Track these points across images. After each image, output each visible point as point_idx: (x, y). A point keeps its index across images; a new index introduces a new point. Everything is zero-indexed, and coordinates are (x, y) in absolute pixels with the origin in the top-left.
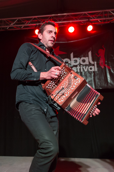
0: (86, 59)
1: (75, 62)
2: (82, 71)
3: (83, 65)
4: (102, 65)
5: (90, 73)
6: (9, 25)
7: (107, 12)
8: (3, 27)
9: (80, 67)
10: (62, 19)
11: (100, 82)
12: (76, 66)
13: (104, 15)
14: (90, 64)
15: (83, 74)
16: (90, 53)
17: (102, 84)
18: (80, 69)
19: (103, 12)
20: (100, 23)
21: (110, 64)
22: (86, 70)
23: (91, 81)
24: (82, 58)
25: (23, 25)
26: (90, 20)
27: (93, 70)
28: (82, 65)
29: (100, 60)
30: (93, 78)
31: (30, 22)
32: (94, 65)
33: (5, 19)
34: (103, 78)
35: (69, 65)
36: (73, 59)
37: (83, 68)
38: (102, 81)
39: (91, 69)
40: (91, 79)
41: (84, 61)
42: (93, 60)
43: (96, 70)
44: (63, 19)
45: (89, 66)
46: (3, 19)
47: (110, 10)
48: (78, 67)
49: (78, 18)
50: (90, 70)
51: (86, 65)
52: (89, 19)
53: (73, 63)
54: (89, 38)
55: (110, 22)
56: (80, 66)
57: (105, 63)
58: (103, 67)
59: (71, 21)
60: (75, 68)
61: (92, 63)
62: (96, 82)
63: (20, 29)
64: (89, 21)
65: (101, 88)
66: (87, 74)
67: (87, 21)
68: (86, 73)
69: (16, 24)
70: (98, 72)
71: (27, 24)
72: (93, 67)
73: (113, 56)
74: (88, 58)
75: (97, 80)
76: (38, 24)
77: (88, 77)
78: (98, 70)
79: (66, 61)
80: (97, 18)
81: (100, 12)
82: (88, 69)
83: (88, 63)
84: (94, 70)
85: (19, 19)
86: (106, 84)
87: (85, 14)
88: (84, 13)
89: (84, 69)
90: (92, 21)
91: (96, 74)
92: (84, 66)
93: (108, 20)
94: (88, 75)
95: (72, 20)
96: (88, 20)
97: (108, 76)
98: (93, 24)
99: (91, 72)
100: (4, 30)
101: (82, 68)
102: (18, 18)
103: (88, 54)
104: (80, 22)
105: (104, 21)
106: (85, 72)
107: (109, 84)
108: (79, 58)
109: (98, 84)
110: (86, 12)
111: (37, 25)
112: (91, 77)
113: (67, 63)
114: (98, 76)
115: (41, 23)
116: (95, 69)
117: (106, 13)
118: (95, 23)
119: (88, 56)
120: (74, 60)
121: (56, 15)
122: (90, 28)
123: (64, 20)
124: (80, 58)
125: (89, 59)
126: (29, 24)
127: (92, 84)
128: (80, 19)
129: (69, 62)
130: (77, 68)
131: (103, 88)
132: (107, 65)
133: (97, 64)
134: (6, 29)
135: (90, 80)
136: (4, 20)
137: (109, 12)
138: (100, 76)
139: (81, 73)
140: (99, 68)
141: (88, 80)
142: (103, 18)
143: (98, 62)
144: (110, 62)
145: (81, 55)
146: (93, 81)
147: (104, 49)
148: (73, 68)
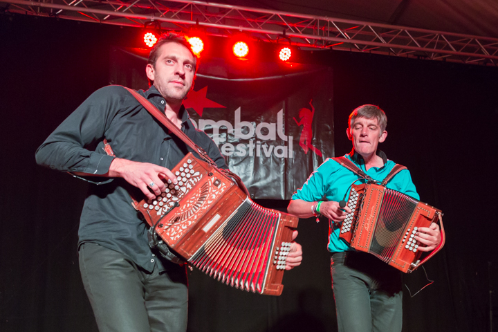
0: (271, 127)
1: (243, 133)
2: (259, 154)
3: (263, 142)
4: (305, 145)
5: (277, 162)
6: (64, 4)
7: (326, 22)
8: (42, 5)
9: (254, 146)
10: (219, 18)
11: (296, 184)
12: (246, 142)
13: (319, 28)
14: (278, 141)
15: (261, 163)
16: (280, 115)
18: (255, 150)
19: (316, 20)
20: (309, 46)
21: (322, 146)
22: (268, 154)
23: (278, 180)
24: (262, 125)
25: (109, 13)
26: (287, 34)
27: (284, 155)
28: (261, 140)
29: (301, 134)
30: (282, 173)
31: (129, 7)
32: (286, 144)
35: (229, 137)
36: (239, 124)
37: (262, 149)
39: (280, 152)
40: (279, 176)
41: (265, 131)
42: (287, 133)
43: (291, 156)
44: (223, 17)
45: (275, 146)
47: (332, 20)
48: (251, 145)
49: (260, 23)
50: (276, 154)
51: (269, 142)
52: (284, 32)
53: (239, 135)
54: (280, 77)
55: (331, 47)
56: (255, 142)
57: (312, 142)
58: (306, 150)
59: (241, 28)
60: (243, 145)
61: (284, 138)
62: (289, 184)
63: (99, 22)
64: (284, 36)
66: (270, 164)
67: (279, 35)
68: (269, 160)
69: (87, 4)
70: (295, 160)
71: (120, 11)
72: (284, 148)
73: (329, 127)
74: (275, 124)
75: (291, 180)
76: (152, 18)
77: (271, 169)
78: (296, 156)
79: (222, 126)
80: (303, 33)
81: (312, 19)
82: (273, 151)
83: (274, 138)
84: (286, 157)
87: (276, 16)
88: (274, 13)
89: (265, 149)
90: (292, 37)
91: (290, 164)
92: (263, 144)
93: (327, 43)
94: (272, 165)
95: (244, 26)
96: (282, 33)
98: (292, 44)
99: (280, 159)
100: (47, 16)
101: (259, 147)
103: (276, 116)
104: (264, 34)
105: (318, 42)
106: (266, 159)
108: (254, 124)
109: (293, 189)
110: (279, 13)
111: (149, 21)
112: (279, 171)
113: (226, 131)
114: (295, 170)
115: (163, 17)
116: (288, 152)
117: (324, 23)
118: (298, 45)
119: (276, 121)
120: (243, 128)
121: (205, 3)
122: (285, 54)
123: (224, 22)
124: (258, 123)
125: (276, 128)
126: (128, 12)
127: (280, 187)
128: (264, 27)
129: (230, 131)
130: (248, 146)
132: (316, 147)
133: (294, 142)
134: (54, 14)
135: (276, 178)
137: (330, 22)
138: (297, 172)
139: (257, 159)
140: (297, 153)
141: (270, 179)
142: (316, 34)
143: (297, 139)
144: (323, 140)
145: (260, 115)
146: (282, 180)
147: (311, 110)
148: (238, 147)
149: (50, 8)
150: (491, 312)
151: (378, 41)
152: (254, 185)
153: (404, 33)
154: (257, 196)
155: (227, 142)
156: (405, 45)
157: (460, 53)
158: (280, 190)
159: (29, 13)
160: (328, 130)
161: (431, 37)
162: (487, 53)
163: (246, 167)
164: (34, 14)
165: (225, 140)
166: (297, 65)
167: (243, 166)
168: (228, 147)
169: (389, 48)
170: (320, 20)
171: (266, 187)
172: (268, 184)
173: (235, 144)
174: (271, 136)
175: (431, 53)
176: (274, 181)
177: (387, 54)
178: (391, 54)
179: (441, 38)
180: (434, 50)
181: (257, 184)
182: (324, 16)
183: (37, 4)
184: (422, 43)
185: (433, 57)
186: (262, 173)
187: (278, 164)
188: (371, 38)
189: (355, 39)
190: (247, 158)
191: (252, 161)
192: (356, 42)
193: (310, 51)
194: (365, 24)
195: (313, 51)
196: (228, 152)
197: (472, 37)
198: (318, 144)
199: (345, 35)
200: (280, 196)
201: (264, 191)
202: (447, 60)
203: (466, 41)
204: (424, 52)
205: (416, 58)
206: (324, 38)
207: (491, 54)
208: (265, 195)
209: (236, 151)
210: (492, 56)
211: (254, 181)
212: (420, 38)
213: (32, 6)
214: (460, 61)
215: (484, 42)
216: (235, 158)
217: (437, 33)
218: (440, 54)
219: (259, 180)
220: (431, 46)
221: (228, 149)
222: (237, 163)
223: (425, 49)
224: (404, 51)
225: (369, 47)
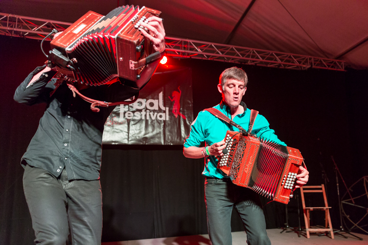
0: (155, 102)
1: (138, 105)
2: (148, 118)
3: (151, 111)
4: (175, 113)
5: (159, 122)
6: (29, 29)
7: (188, 42)
8: (15, 29)
9: (145, 113)
11: (171, 136)
12: (140, 111)
13: (183, 46)
14: (160, 110)
15: (149, 123)
16: (161, 95)
17: (173, 138)
18: (146, 116)
19: (182, 41)
20: (178, 56)
21: (186, 113)
22: (153, 118)
23: (160, 133)
24: (150, 101)
27: (163, 118)
28: (149, 110)
29: (173, 106)
30: (162, 129)
32: (165, 112)
33: (21, 17)
34: (176, 131)
35: (130, 108)
37: (150, 115)
38: (174, 134)
39: (161, 116)
40: (160, 131)
41: (152, 105)
42: (165, 106)
43: (167, 119)
45: (158, 113)
46: (17, 17)
47: (191, 41)
48: (143, 113)
50: (159, 118)
51: (154, 111)
53: (136, 107)
54: (161, 73)
55: (191, 57)
56: (145, 111)
57: (180, 111)
58: (176, 116)
60: (138, 113)
61: (163, 108)
62: (166, 136)
65: (172, 144)
66: (155, 123)
69: (43, 30)
70: (170, 122)
72: (163, 114)
73: (190, 102)
74: (157, 100)
75: (167, 133)
77: (156, 127)
78: (170, 119)
80: (174, 48)
81: (179, 41)
82: (157, 116)
83: (157, 109)
84: (165, 119)
85: (49, 23)
86: (179, 138)
89: (152, 115)
90: (167, 50)
91: (167, 124)
93: (188, 54)
94: (156, 124)
97: (183, 128)
98: (168, 55)
99: (161, 121)
100: (18, 36)
101: (148, 114)
102: (48, 21)
103: (158, 95)
105: (183, 54)
106: (152, 121)
107: (182, 139)
108: (145, 100)
109: (168, 139)
112: (160, 128)
114: (170, 127)
116: (166, 117)
117: (186, 43)
118: (172, 55)
119: (158, 99)
122: (164, 60)
124: (147, 100)
125: (159, 103)
127: (161, 137)
130: (142, 113)
131: (174, 144)
132: (182, 114)
133: (169, 111)
134: (23, 35)
135: (158, 132)
136: (19, 19)
137: (190, 43)
138: (171, 128)
139: (147, 121)
140: (171, 117)
141: (155, 132)
142: (182, 49)
143: (171, 109)
144: (187, 110)
145: (149, 95)
146: (162, 133)
147: (179, 92)
148: (136, 114)
149: (20, 32)
150: (286, 209)
151: (218, 53)
152: (146, 136)
153: (232, 49)
154: (147, 142)
155: (129, 111)
156: (234, 55)
157: (264, 60)
158: (161, 139)
159: (7, 34)
160: (189, 104)
161: (248, 52)
162: (279, 61)
163: (140, 126)
164: (10, 35)
165: (127, 110)
166: (171, 66)
167: (138, 125)
168: (129, 114)
169: (224, 57)
170: (184, 41)
171: (152, 137)
172: (154, 135)
173: (134, 112)
174: (156, 107)
175: (248, 60)
176: (157, 134)
177: (223, 61)
178: (226, 61)
179: (253, 52)
180: (250, 59)
181: (147, 136)
182: (186, 39)
183: (12, 29)
184: (243, 55)
185: (249, 63)
186: (150, 129)
187: (160, 124)
188: (214, 52)
189: (204, 52)
190: (141, 120)
191: (144, 122)
192: (205, 54)
193: (178, 59)
194: (210, 44)
195: (181, 59)
196: (129, 116)
197: (271, 52)
198: (183, 112)
199: (199, 50)
200: (161, 143)
201: (152, 140)
202: (258, 65)
203: (267, 54)
204: (244, 60)
205: (240, 63)
206: (186, 51)
207: (282, 61)
208: (152, 142)
209: (134, 116)
210: (283, 63)
211: (145, 134)
212: (242, 52)
213: (9, 30)
214: (265, 65)
215: (278, 55)
216: (133, 120)
217: (251, 49)
218: (253, 61)
219: (148, 133)
220: (248, 56)
221: (129, 115)
222: (135, 123)
223: (244, 58)
224: (233, 59)
225: (213, 56)
